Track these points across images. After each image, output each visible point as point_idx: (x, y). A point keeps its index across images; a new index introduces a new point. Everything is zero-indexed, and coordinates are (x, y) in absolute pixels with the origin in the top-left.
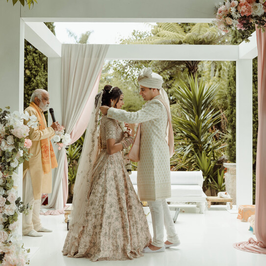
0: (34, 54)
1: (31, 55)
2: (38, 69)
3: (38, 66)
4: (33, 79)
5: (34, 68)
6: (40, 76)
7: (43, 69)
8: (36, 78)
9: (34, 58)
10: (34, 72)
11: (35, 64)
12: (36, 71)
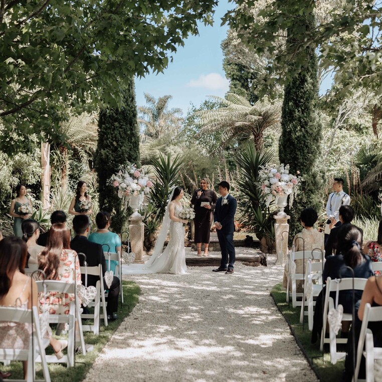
0: (120, 129)
1: (117, 130)
2: (124, 141)
3: (124, 138)
4: (119, 149)
5: (120, 140)
6: (125, 146)
7: (127, 140)
8: (122, 148)
9: (120, 132)
10: (120, 144)
11: (121, 137)
12: (121, 142)
